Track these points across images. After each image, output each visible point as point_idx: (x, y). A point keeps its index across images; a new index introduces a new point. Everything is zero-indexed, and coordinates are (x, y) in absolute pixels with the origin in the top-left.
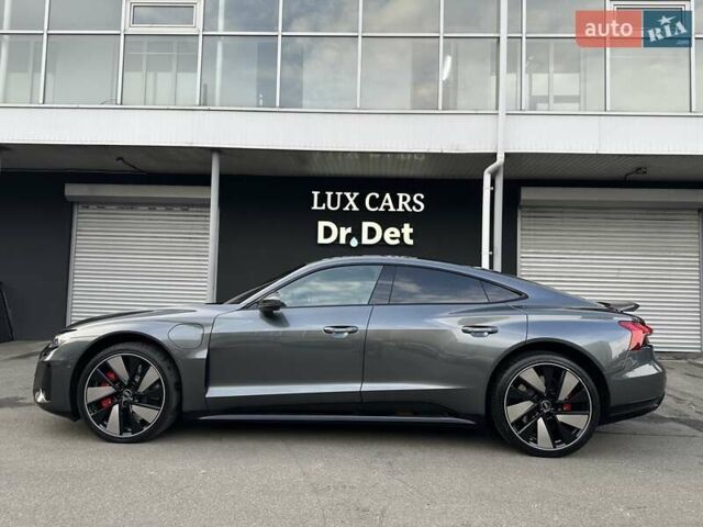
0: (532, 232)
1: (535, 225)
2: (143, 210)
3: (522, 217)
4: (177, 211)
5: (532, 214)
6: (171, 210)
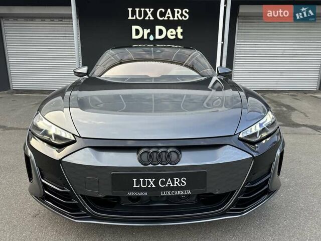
0: (243, 31)
1: (245, 26)
2: (38, 21)
3: (239, 22)
4: (56, 21)
5: (244, 21)
6: (53, 21)
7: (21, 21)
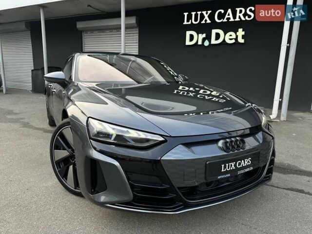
7: (96, 33)
